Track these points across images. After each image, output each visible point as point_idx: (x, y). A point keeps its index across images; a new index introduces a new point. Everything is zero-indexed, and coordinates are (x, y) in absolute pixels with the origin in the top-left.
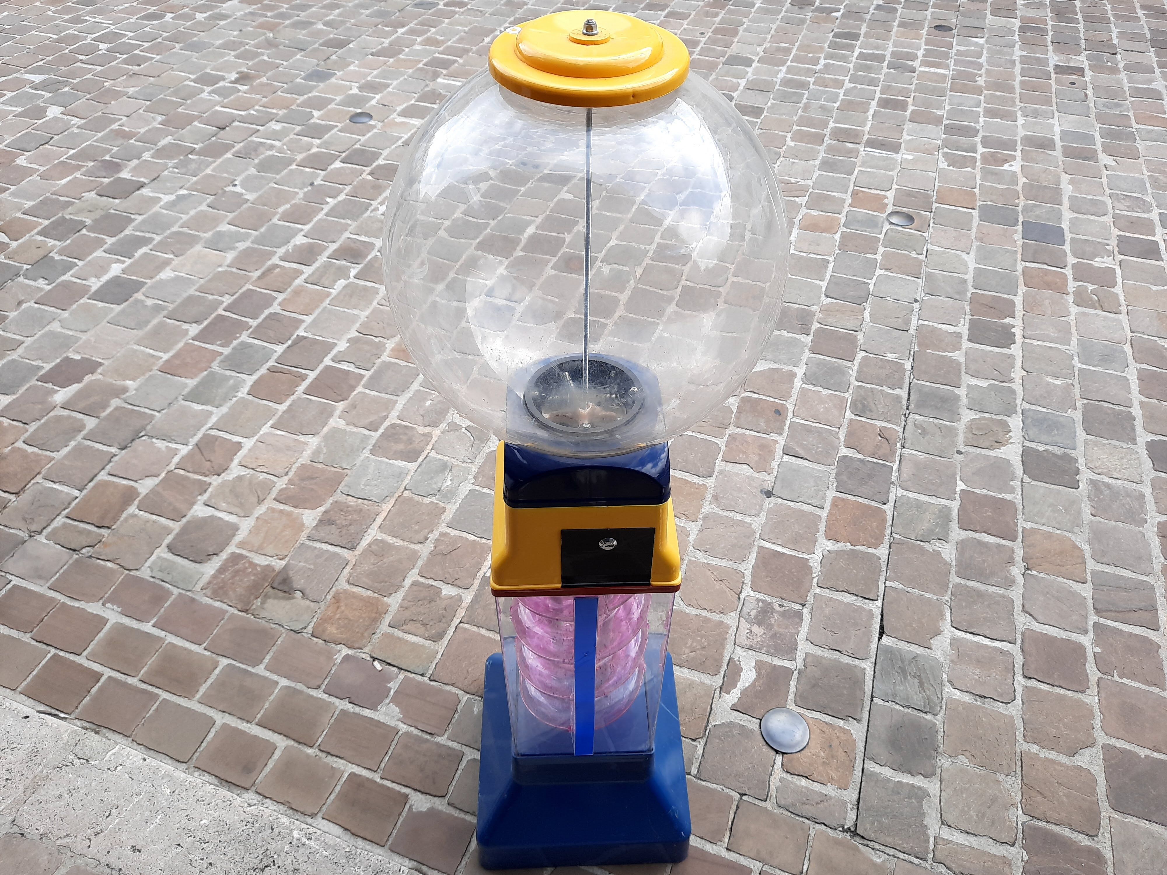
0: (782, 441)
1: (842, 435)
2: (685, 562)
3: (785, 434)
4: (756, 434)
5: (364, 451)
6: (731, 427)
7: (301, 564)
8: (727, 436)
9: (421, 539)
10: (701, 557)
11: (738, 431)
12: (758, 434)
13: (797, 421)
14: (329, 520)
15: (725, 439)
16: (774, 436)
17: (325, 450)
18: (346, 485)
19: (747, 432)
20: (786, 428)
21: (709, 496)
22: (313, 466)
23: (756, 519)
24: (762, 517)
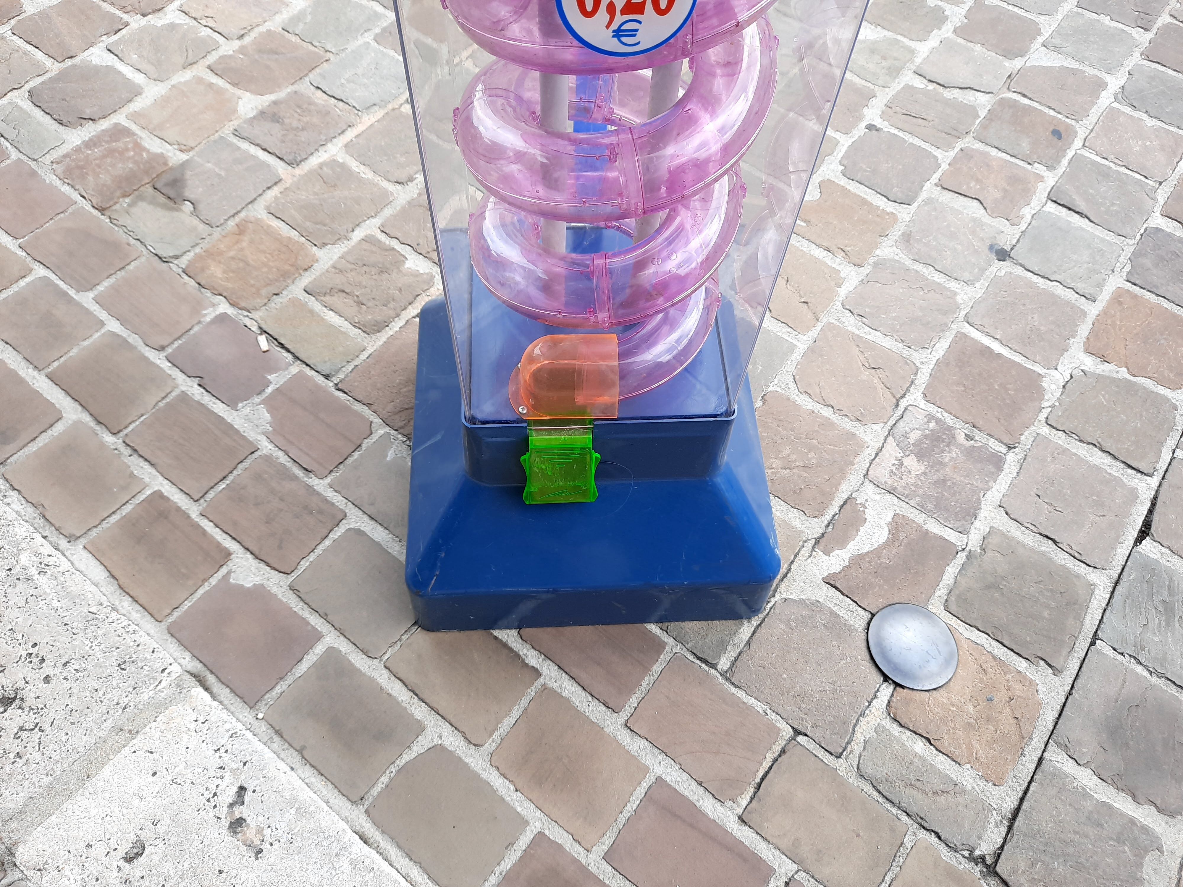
0: (1051, 179)
1: (1162, 195)
2: (819, 326)
3: (1060, 171)
4: (1008, 158)
5: (366, 34)
6: (969, 138)
7: (209, 165)
8: (957, 150)
9: (403, 177)
10: (850, 323)
11: (979, 146)
12: (1013, 160)
13: (1087, 154)
14: (274, 114)
15: (952, 154)
16: (1039, 168)
17: (309, 17)
18: (320, 74)
19: (994, 152)
20: (1065, 162)
21: (896, 232)
22: (283, 36)
23: (966, 288)
24: (978, 290)
